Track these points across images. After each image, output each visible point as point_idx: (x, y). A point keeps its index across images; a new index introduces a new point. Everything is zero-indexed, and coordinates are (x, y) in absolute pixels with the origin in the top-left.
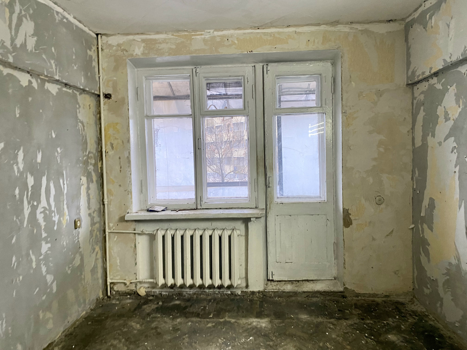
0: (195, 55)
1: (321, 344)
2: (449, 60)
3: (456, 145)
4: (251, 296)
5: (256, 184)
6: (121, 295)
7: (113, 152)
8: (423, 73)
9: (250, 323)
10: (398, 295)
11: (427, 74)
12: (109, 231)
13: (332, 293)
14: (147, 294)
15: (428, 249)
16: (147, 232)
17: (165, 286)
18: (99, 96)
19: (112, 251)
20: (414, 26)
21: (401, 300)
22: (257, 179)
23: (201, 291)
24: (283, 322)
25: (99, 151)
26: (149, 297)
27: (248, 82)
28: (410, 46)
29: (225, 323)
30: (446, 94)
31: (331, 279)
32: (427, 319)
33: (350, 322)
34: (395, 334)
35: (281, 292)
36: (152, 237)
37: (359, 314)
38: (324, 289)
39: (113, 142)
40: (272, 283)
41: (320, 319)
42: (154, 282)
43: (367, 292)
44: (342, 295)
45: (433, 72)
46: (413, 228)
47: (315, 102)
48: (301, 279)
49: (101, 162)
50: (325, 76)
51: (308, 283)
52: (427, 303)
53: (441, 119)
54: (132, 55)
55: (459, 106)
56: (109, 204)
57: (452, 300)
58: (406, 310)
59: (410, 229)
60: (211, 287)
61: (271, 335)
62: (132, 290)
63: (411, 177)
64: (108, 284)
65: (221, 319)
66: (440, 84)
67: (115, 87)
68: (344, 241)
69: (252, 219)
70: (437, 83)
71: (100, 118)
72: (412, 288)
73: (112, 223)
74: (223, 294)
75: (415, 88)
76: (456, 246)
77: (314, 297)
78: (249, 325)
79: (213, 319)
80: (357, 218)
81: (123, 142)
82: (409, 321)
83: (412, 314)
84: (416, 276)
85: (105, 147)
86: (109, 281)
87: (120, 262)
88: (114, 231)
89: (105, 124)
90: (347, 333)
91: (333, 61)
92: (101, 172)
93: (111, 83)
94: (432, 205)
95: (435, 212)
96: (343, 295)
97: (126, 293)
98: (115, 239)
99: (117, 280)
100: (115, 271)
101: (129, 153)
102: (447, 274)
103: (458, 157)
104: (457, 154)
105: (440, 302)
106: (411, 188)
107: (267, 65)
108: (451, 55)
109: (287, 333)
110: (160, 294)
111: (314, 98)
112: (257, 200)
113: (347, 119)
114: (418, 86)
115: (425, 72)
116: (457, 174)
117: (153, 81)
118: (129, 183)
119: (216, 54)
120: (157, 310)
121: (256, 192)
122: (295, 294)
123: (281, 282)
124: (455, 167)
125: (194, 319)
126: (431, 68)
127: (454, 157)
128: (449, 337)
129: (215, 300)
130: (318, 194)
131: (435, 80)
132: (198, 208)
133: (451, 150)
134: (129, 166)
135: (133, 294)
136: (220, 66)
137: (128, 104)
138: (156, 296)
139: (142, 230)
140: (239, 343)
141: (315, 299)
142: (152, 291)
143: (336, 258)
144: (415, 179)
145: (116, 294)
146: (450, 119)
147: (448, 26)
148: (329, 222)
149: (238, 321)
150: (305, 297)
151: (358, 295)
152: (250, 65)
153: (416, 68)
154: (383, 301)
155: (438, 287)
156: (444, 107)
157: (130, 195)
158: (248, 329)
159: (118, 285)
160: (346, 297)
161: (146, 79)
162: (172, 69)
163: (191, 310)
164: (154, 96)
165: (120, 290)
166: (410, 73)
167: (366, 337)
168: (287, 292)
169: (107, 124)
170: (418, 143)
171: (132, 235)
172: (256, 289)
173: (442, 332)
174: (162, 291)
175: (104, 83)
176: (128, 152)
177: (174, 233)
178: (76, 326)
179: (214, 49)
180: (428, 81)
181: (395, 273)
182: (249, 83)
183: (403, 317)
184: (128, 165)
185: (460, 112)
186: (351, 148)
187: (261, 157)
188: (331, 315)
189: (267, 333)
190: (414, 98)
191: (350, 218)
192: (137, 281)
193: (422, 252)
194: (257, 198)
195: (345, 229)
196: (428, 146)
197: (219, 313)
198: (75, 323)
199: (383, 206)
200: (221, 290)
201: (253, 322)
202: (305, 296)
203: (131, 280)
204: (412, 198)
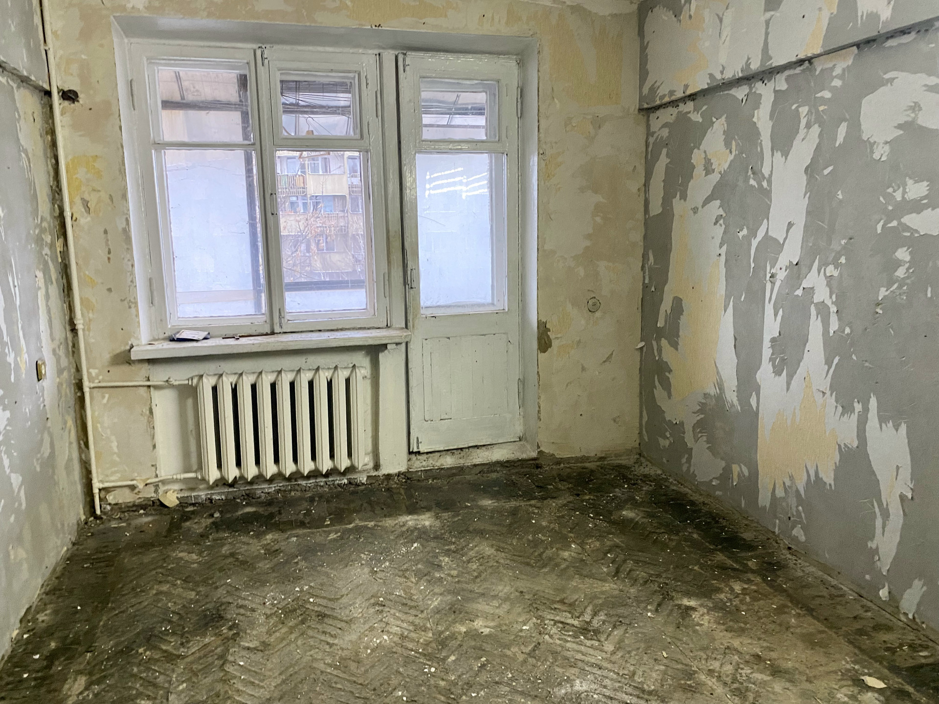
0: (265, 22)
1: (530, 537)
2: (719, 76)
3: (721, 212)
4: (385, 483)
5: (387, 282)
6: (123, 510)
7: (89, 219)
8: (672, 93)
9: (401, 524)
10: (617, 455)
11: (679, 94)
12: (92, 385)
13: (519, 463)
14: (180, 503)
15: (669, 378)
16: (177, 383)
17: (222, 482)
18: (48, 93)
19: (99, 425)
20: (655, 10)
21: (623, 462)
22: (389, 273)
23: (291, 485)
24: (458, 515)
25: (55, 217)
26: (187, 507)
27: (367, 84)
28: (648, 43)
29: (358, 530)
30: (709, 130)
31: (512, 440)
32: (666, 484)
33: (561, 502)
34: (631, 509)
35: (437, 469)
36: (189, 392)
37: (568, 488)
38: (507, 456)
39: (86, 197)
40: (419, 457)
41: (513, 503)
42: (197, 478)
43: (573, 456)
44: (535, 464)
45: (688, 92)
46: (641, 348)
47: (483, 131)
48: (466, 446)
49: (61, 240)
50: (506, 85)
51: (478, 451)
52: (664, 460)
53: (699, 171)
54: (123, 8)
55: (731, 152)
56: (87, 329)
57: (708, 448)
58: (635, 475)
59: (637, 349)
60: (315, 474)
61: (447, 536)
62: (148, 499)
63: (640, 264)
64: (96, 491)
65: (347, 524)
66: (698, 113)
67: (85, 76)
68: (539, 376)
69: (389, 347)
70: (694, 112)
71: (54, 144)
72: (638, 442)
73: (96, 368)
74: (334, 484)
75: (653, 116)
76: (717, 367)
77: (492, 472)
78: (401, 526)
79: (334, 526)
80: (559, 336)
81: (111, 198)
82: (644, 489)
83: (644, 479)
84: (647, 422)
85: (71, 208)
86: (96, 485)
87: (118, 447)
88: (100, 385)
89: (66, 157)
90: (563, 517)
91: (520, 57)
92: (62, 261)
93: (75, 68)
94: (678, 307)
95: (683, 320)
96: (537, 464)
97: (134, 505)
98: (105, 401)
99: (113, 481)
100: (108, 466)
101: (127, 220)
102: (700, 411)
103: (725, 232)
104: (724, 226)
105: (686, 456)
106: (641, 284)
107: (405, 54)
108: (724, 68)
109: (471, 529)
110: (209, 499)
111: (484, 124)
112: (389, 312)
113: (546, 165)
114: (659, 113)
115: (675, 91)
116: (723, 258)
117: (160, 68)
118: (130, 283)
119: (308, 24)
120: (216, 526)
121: (388, 298)
122: (461, 470)
123: (433, 454)
124: (721, 247)
125: (301, 531)
126: (686, 86)
127: (719, 230)
128: (704, 503)
129: (321, 496)
130: (489, 300)
131: (690, 105)
132: (276, 331)
133: (714, 221)
134: (129, 249)
135: (150, 505)
136: (311, 48)
137: (119, 115)
138: (201, 504)
139: (167, 379)
140: (399, 555)
141: (494, 476)
142: (191, 497)
143: (522, 404)
144: (647, 268)
145: (112, 510)
146: (713, 171)
147: (721, 20)
148: (511, 346)
149: (380, 524)
150: (477, 474)
151: (559, 462)
152: (370, 52)
153: (658, 84)
154: (598, 466)
155: (684, 433)
156: (705, 152)
157: (133, 310)
158: (403, 532)
159: (117, 491)
160: (541, 467)
161: (151, 63)
162: (209, 47)
163: (284, 517)
164: (164, 99)
165: (120, 501)
166: (645, 91)
167: (592, 518)
168: (448, 468)
169: (70, 157)
170: (656, 209)
171: (143, 391)
172: (393, 470)
173: (692, 498)
174: (213, 494)
175: (58, 66)
176: (124, 220)
177: (235, 380)
178: (58, 574)
179: (305, 14)
180: (678, 106)
181: (615, 421)
182: (369, 86)
183: (634, 484)
184: (126, 247)
185: (732, 161)
186: (552, 217)
187: (396, 232)
188: (528, 495)
189: (438, 533)
190: (649, 134)
191: (548, 337)
192: (157, 480)
193: (657, 383)
194: (388, 308)
195: (541, 355)
196: (673, 215)
197: (339, 517)
198: (54, 570)
199: (598, 314)
200: (330, 479)
201: (407, 521)
202: (478, 472)
203: (148, 479)
204: (642, 299)
